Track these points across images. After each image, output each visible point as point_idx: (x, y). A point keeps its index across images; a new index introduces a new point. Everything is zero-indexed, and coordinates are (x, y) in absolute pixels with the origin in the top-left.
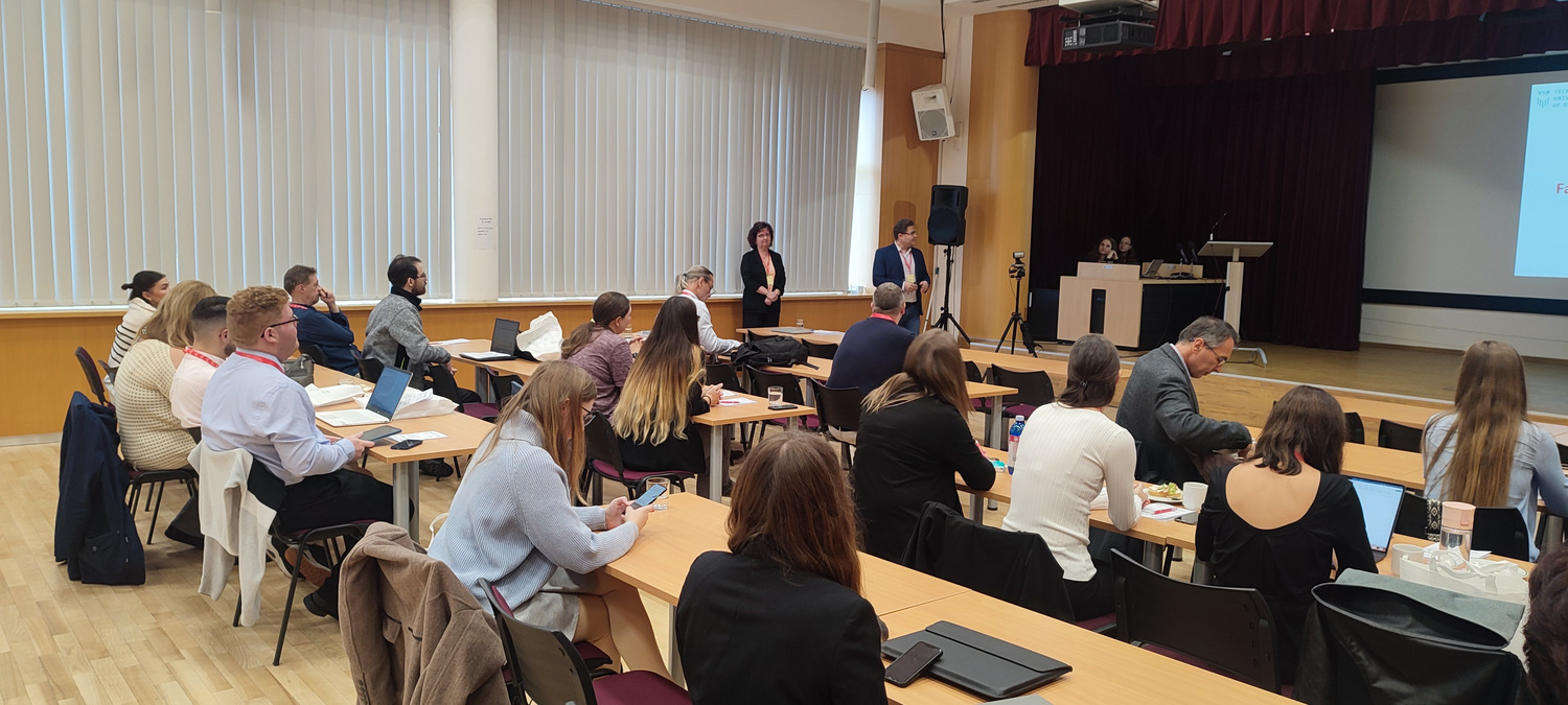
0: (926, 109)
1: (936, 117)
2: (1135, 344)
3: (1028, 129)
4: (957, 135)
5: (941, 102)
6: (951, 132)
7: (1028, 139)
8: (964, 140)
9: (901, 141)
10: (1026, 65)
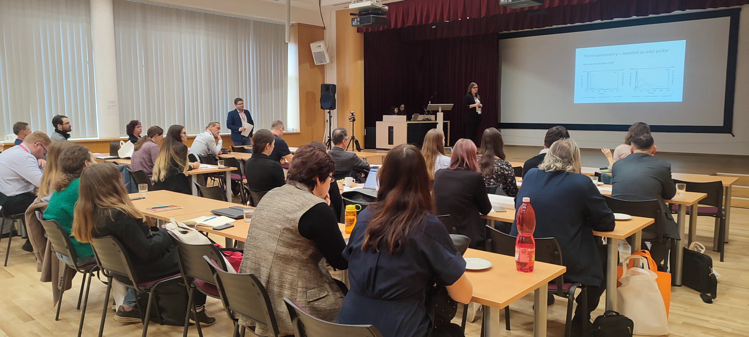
0: (317, 51)
1: (321, 54)
3: (361, 60)
4: (331, 62)
5: (323, 49)
6: (328, 61)
7: (361, 64)
8: (335, 64)
9: (307, 65)
10: (357, 32)
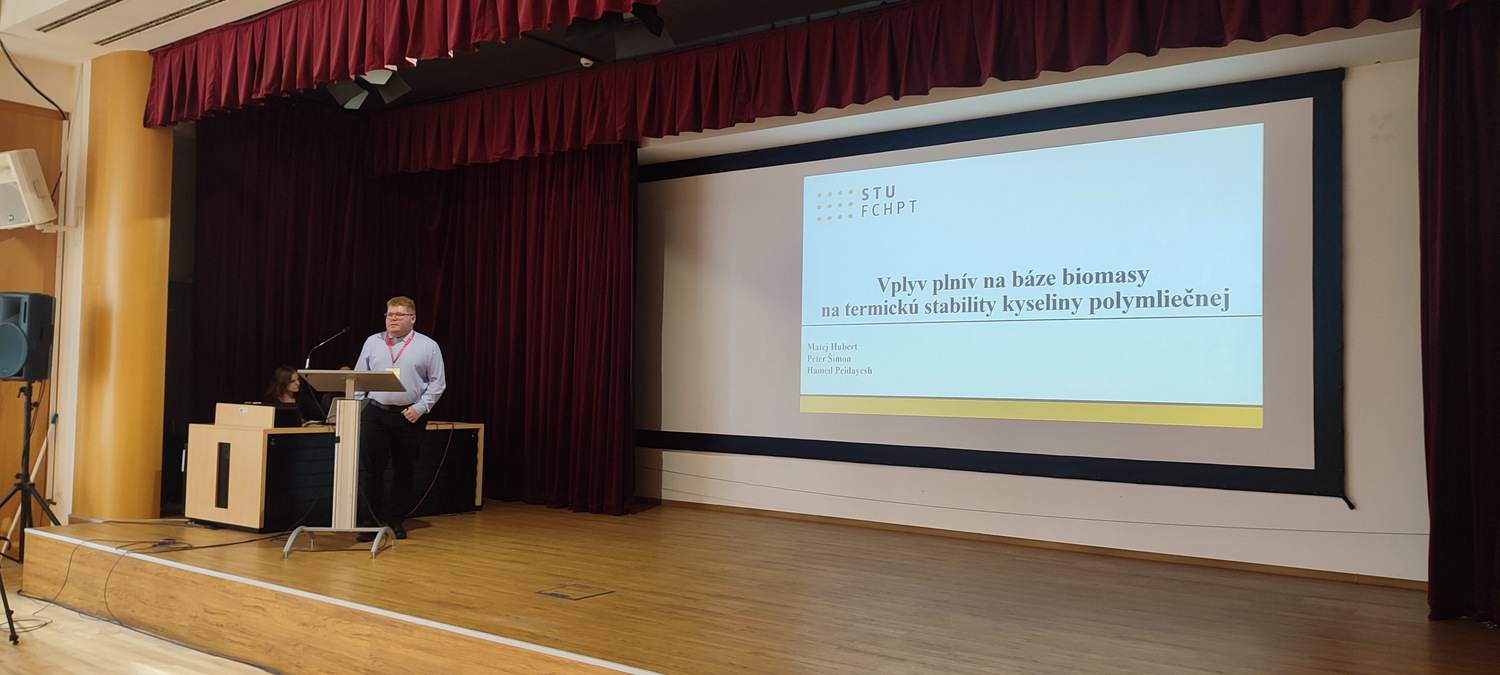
2: (255, 522)
3: (163, 216)
7: (161, 228)
8: (81, 231)
10: (145, 125)
